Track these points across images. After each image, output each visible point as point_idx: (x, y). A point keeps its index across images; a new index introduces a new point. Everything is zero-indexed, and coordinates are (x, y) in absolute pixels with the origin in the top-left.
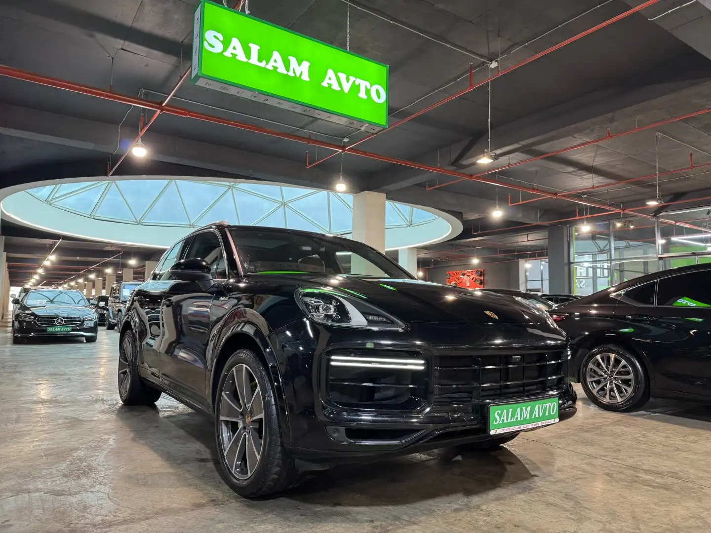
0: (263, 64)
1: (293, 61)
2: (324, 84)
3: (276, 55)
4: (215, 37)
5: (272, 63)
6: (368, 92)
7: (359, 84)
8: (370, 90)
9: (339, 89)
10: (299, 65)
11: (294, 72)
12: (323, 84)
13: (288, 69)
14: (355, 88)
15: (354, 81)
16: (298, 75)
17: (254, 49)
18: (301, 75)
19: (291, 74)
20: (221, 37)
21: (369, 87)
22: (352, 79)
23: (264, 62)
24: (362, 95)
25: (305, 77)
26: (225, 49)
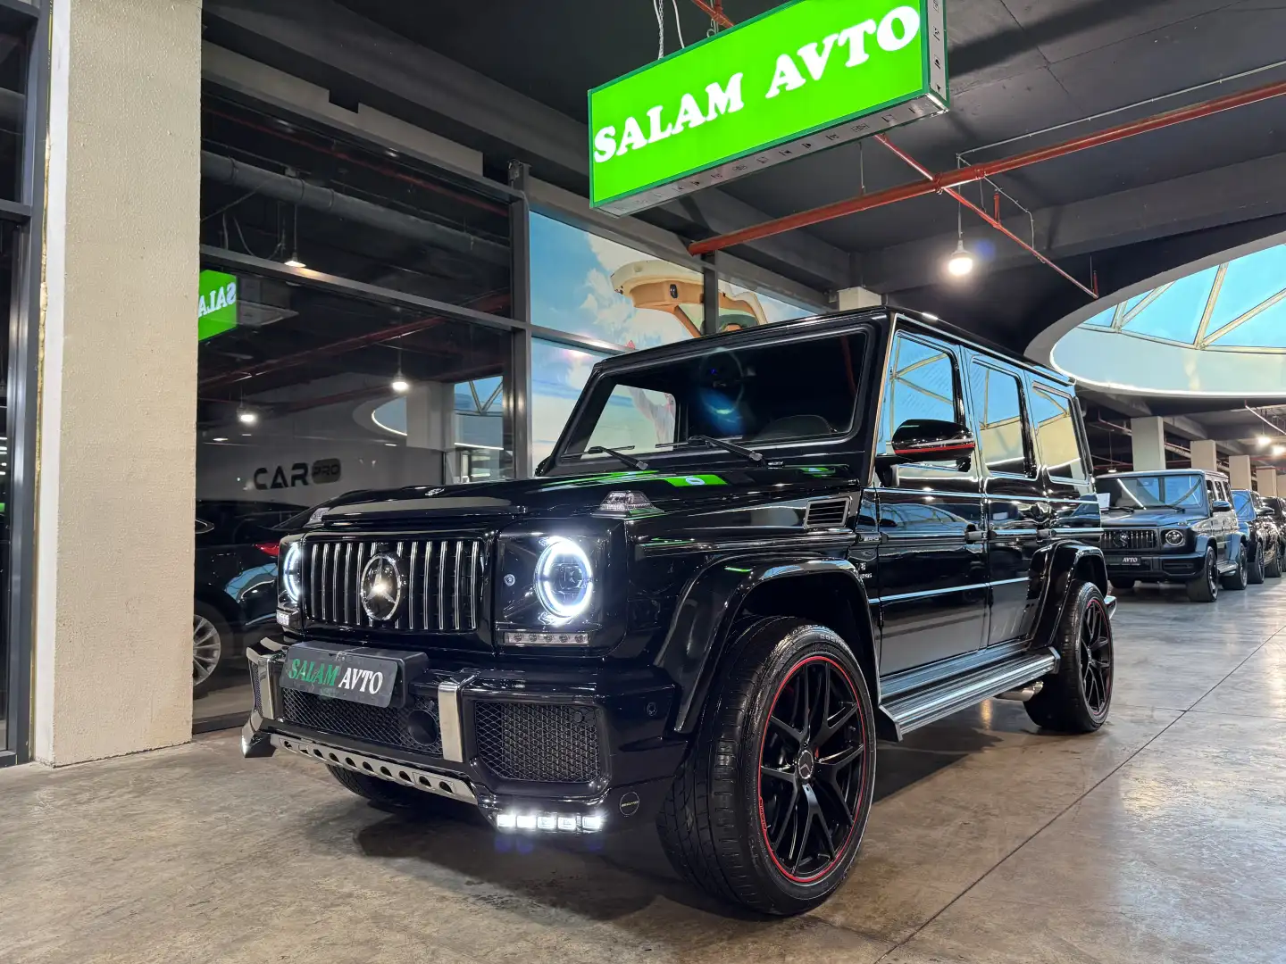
0: (669, 131)
4: (607, 136)
9: (803, 81)
10: (724, 88)
17: (654, 114)
26: (618, 147)
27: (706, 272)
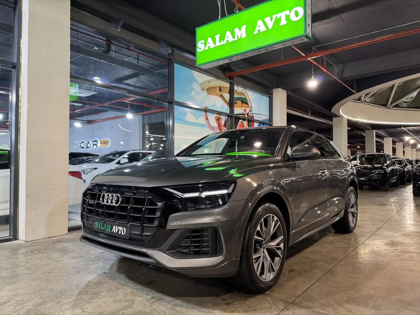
1: (236, 30)
2: (256, 32)
3: (228, 33)
5: (226, 39)
6: (287, 17)
7: (281, 16)
8: (289, 15)
11: (238, 37)
12: (254, 33)
13: (234, 37)
14: (278, 20)
15: (277, 17)
16: (239, 37)
17: (217, 37)
18: (241, 36)
19: (236, 38)
20: (203, 41)
21: (288, 14)
22: (274, 17)
23: (222, 41)
24: (283, 22)
25: (244, 35)
27: (230, 83)
